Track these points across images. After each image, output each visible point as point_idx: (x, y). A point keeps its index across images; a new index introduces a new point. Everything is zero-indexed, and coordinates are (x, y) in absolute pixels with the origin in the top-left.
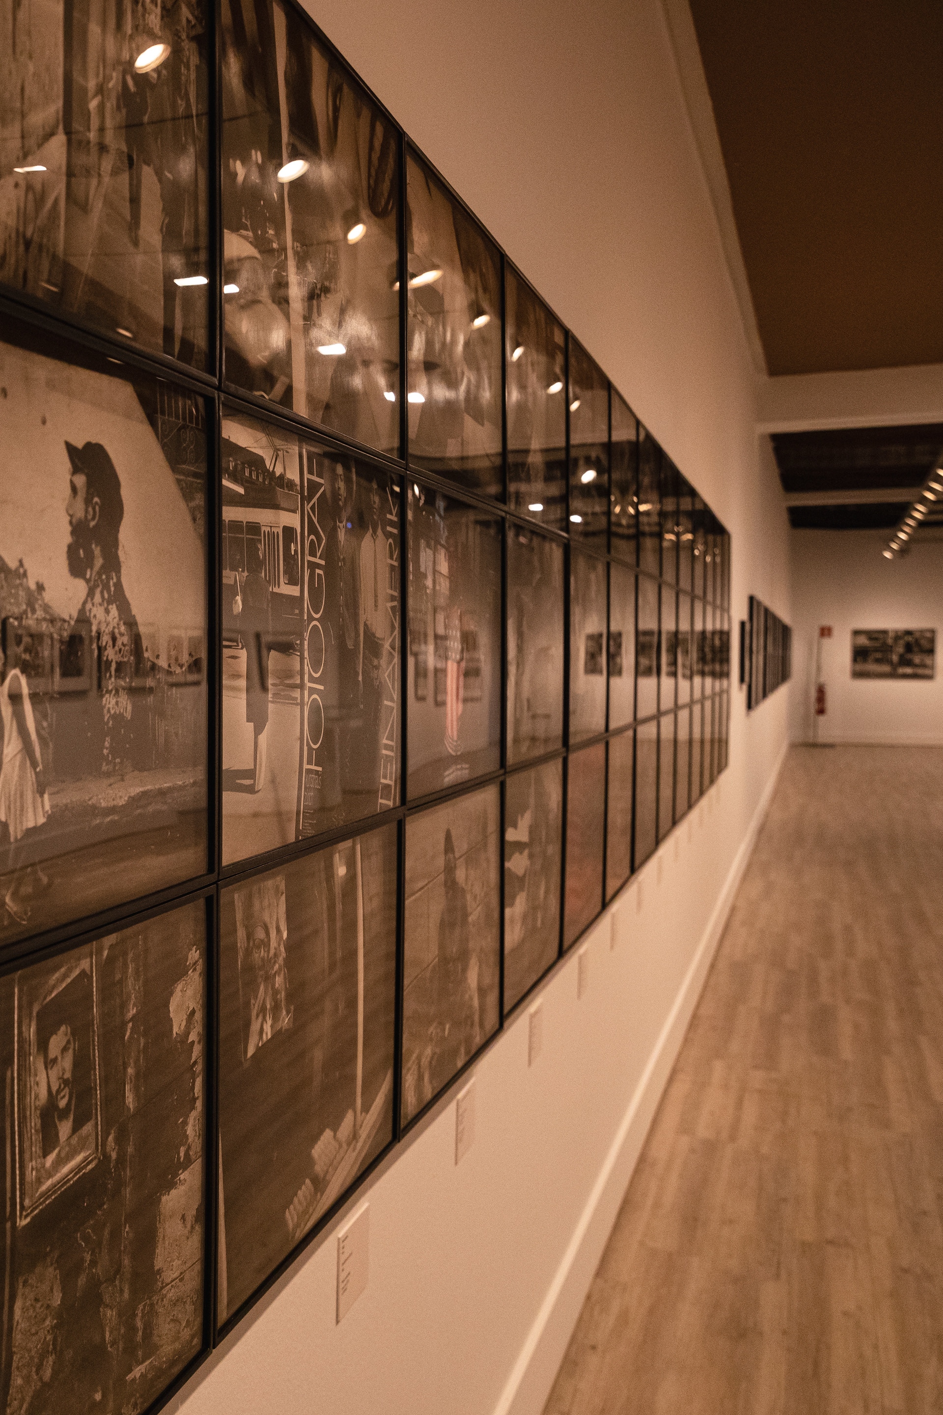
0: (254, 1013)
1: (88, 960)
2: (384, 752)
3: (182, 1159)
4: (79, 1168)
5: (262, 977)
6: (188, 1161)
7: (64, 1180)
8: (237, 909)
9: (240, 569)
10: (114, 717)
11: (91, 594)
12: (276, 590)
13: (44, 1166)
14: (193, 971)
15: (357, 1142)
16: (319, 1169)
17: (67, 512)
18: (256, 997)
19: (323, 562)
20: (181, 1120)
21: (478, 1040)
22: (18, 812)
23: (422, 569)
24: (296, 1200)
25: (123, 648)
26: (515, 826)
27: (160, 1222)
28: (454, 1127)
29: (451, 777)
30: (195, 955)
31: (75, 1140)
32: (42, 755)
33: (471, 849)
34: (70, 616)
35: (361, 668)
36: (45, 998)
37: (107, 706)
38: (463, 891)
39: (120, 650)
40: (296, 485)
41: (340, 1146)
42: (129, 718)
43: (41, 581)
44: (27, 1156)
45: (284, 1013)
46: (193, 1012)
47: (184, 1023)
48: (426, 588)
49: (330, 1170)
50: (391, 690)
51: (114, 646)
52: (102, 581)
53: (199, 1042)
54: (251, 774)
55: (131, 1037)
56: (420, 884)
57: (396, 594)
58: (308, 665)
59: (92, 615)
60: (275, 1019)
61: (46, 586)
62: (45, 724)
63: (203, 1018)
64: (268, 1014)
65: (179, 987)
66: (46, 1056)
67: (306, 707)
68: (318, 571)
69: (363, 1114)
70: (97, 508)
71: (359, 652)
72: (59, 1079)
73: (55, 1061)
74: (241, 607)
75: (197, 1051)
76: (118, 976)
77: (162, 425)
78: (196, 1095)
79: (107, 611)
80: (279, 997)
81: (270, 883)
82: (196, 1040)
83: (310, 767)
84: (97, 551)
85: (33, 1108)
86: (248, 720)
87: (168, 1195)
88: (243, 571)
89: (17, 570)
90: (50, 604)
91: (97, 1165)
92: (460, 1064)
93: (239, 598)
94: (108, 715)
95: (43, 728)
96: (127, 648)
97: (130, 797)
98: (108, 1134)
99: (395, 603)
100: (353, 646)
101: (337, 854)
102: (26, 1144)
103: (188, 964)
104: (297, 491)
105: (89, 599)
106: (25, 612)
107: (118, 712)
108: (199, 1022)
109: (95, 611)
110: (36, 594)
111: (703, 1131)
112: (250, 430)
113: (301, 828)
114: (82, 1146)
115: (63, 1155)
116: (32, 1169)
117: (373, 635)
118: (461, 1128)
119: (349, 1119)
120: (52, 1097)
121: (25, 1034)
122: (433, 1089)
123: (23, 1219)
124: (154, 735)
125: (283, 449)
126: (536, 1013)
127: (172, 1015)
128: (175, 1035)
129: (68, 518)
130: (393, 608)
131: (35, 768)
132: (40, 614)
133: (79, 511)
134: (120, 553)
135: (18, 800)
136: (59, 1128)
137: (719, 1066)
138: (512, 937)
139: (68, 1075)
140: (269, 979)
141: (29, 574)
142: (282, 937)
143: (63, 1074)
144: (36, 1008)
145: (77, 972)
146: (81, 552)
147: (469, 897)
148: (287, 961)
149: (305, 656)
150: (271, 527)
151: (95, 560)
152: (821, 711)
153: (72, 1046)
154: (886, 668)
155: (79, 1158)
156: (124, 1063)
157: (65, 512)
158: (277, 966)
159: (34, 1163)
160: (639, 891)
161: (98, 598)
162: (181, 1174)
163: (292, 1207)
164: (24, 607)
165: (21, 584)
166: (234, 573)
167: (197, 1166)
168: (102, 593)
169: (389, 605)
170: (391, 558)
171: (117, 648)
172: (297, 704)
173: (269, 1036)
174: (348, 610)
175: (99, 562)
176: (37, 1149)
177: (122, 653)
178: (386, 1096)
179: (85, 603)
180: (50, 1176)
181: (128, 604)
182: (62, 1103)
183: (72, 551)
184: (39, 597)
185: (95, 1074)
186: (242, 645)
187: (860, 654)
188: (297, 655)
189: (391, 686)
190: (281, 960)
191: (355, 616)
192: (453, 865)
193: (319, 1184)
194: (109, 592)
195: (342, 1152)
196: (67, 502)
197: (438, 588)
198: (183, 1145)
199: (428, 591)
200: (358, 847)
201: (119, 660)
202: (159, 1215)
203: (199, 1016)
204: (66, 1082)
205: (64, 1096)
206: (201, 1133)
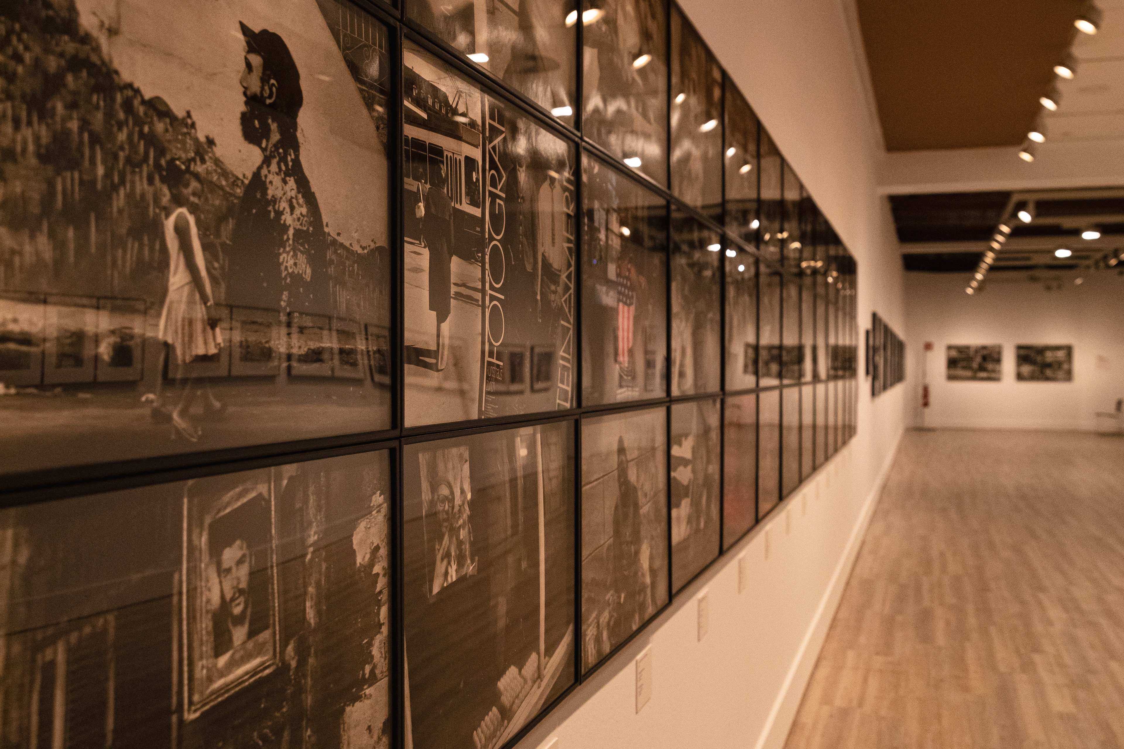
0: (439, 557)
1: (266, 486)
2: (561, 362)
3: (367, 676)
4: (255, 672)
5: (446, 527)
6: (373, 679)
7: (239, 681)
8: (421, 466)
9: (423, 181)
10: (291, 275)
11: (267, 161)
12: (458, 206)
13: (215, 665)
14: (377, 512)
15: (541, 681)
16: (506, 699)
17: (241, 83)
18: (441, 544)
19: (504, 195)
20: (366, 641)
21: (650, 610)
22: (186, 339)
23: (596, 224)
24: (483, 723)
25: (302, 218)
26: (680, 444)
27: (344, 730)
28: (634, 682)
29: (623, 395)
30: (379, 499)
31: (250, 645)
32: (213, 291)
33: (642, 455)
34: (244, 175)
35: (539, 290)
36: (218, 513)
37: (285, 264)
38: (635, 489)
39: (299, 219)
40: (478, 126)
41: (525, 681)
42: (309, 280)
43: (211, 136)
44: (196, 654)
45: (469, 561)
46: (377, 548)
47: (368, 556)
48: (600, 240)
49: (517, 701)
50: (568, 313)
51: (292, 214)
52: (279, 154)
53: (384, 575)
54: (435, 354)
55: (312, 559)
56: (596, 476)
57: (572, 238)
58: (489, 276)
59: (268, 180)
60: (460, 565)
61: (217, 141)
62: (216, 265)
63: (388, 555)
64: (453, 560)
65: (362, 525)
66: (219, 564)
67: (487, 310)
68: (498, 201)
69: (547, 658)
70: (274, 89)
71: (538, 276)
72: (233, 588)
73: (229, 570)
74: (423, 213)
75: (382, 583)
76: (298, 505)
77: (343, 38)
78: (382, 622)
79: (285, 182)
80: (463, 547)
81: (454, 451)
82: (381, 573)
83: (491, 360)
84: (274, 126)
85: (204, 611)
86: (431, 308)
87: (353, 706)
88: (426, 183)
89: (184, 119)
90: (221, 159)
91: (274, 671)
92: (635, 628)
93: (421, 205)
94: (286, 272)
95: (215, 269)
96: (305, 219)
97: (309, 349)
98: (286, 645)
99: (571, 245)
100: (532, 269)
101: (519, 438)
102: (196, 644)
103: (372, 505)
104: (478, 130)
105: (265, 166)
106: (193, 160)
107: (296, 272)
108: (383, 557)
109: (270, 177)
110: (206, 146)
111: (839, 702)
112: (432, 67)
113: (483, 409)
114: (259, 650)
115: (237, 656)
116: (203, 667)
117: (551, 265)
118: (639, 684)
119: (532, 660)
120: (225, 604)
121: (196, 542)
122: (611, 645)
123: (192, 712)
124: (335, 301)
125: (465, 93)
126: (703, 598)
127: (355, 547)
128: (358, 565)
129: (243, 89)
130: (569, 249)
131: (205, 303)
132: (209, 165)
133: (255, 86)
134: (299, 134)
135: (186, 327)
136: (233, 632)
137: (851, 655)
138: (679, 533)
139: (243, 585)
140: (454, 531)
141: (198, 126)
142: (466, 498)
143: (238, 584)
144: (208, 520)
145: (253, 495)
146: (256, 122)
147: (640, 493)
148: (470, 518)
149: (487, 268)
150: (453, 153)
151: (272, 133)
152: (926, 404)
153: (248, 559)
154: (969, 373)
155: (255, 662)
156: (304, 582)
157: (239, 84)
158: (461, 521)
159: (204, 662)
160: (788, 517)
161: (274, 167)
162: (366, 689)
163: (479, 730)
164: (193, 155)
165: (189, 134)
166: (417, 183)
167: (383, 683)
168: (279, 164)
169: (566, 245)
170: (568, 208)
171: (294, 216)
172: (478, 306)
173: (454, 579)
174: (527, 239)
175: (275, 137)
176: (207, 648)
177: (301, 221)
178: (568, 645)
179: (260, 168)
180: (222, 674)
181: (308, 182)
182: (237, 610)
183: (246, 120)
184: (209, 150)
185: (273, 589)
186: (425, 244)
187: (952, 363)
188: (479, 266)
189: (567, 310)
190: (465, 516)
191: (534, 247)
192: (626, 466)
193: (506, 714)
194: (286, 165)
195: (527, 687)
196: (241, 74)
197: (610, 242)
198: (369, 663)
199: (601, 243)
200: (539, 437)
201: (298, 227)
202: (344, 724)
203: (383, 552)
204: (241, 592)
205: (239, 604)
206: (387, 655)
